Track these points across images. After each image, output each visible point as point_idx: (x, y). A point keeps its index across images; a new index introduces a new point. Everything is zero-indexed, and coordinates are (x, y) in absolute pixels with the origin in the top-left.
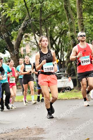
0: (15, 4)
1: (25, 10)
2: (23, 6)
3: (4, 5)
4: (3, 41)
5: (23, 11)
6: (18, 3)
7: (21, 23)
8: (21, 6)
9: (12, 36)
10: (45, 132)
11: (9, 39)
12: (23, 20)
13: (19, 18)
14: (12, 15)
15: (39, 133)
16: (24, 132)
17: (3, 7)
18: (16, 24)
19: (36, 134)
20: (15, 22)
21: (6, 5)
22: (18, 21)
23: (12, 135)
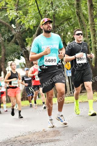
0: (29, 12)
1: (39, 17)
2: (37, 14)
3: (19, 13)
4: (18, 47)
5: (37, 18)
6: (32, 10)
7: (35, 29)
8: (36, 14)
9: (26, 43)
10: (61, 134)
11: (24, 45)
12: (37, 27)
13: (34, 25)
14: (26, 22)
15: (55, 135)
16: (40, 135)
17: (17, 15)
18: (30, 31)
19: (52, 136)
20: (29, 29)
21: (21, 12)
22: (32, 28)
23: (29, 137)
